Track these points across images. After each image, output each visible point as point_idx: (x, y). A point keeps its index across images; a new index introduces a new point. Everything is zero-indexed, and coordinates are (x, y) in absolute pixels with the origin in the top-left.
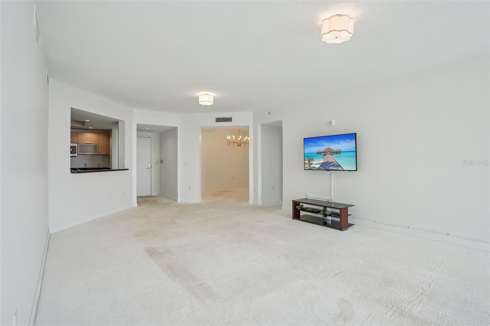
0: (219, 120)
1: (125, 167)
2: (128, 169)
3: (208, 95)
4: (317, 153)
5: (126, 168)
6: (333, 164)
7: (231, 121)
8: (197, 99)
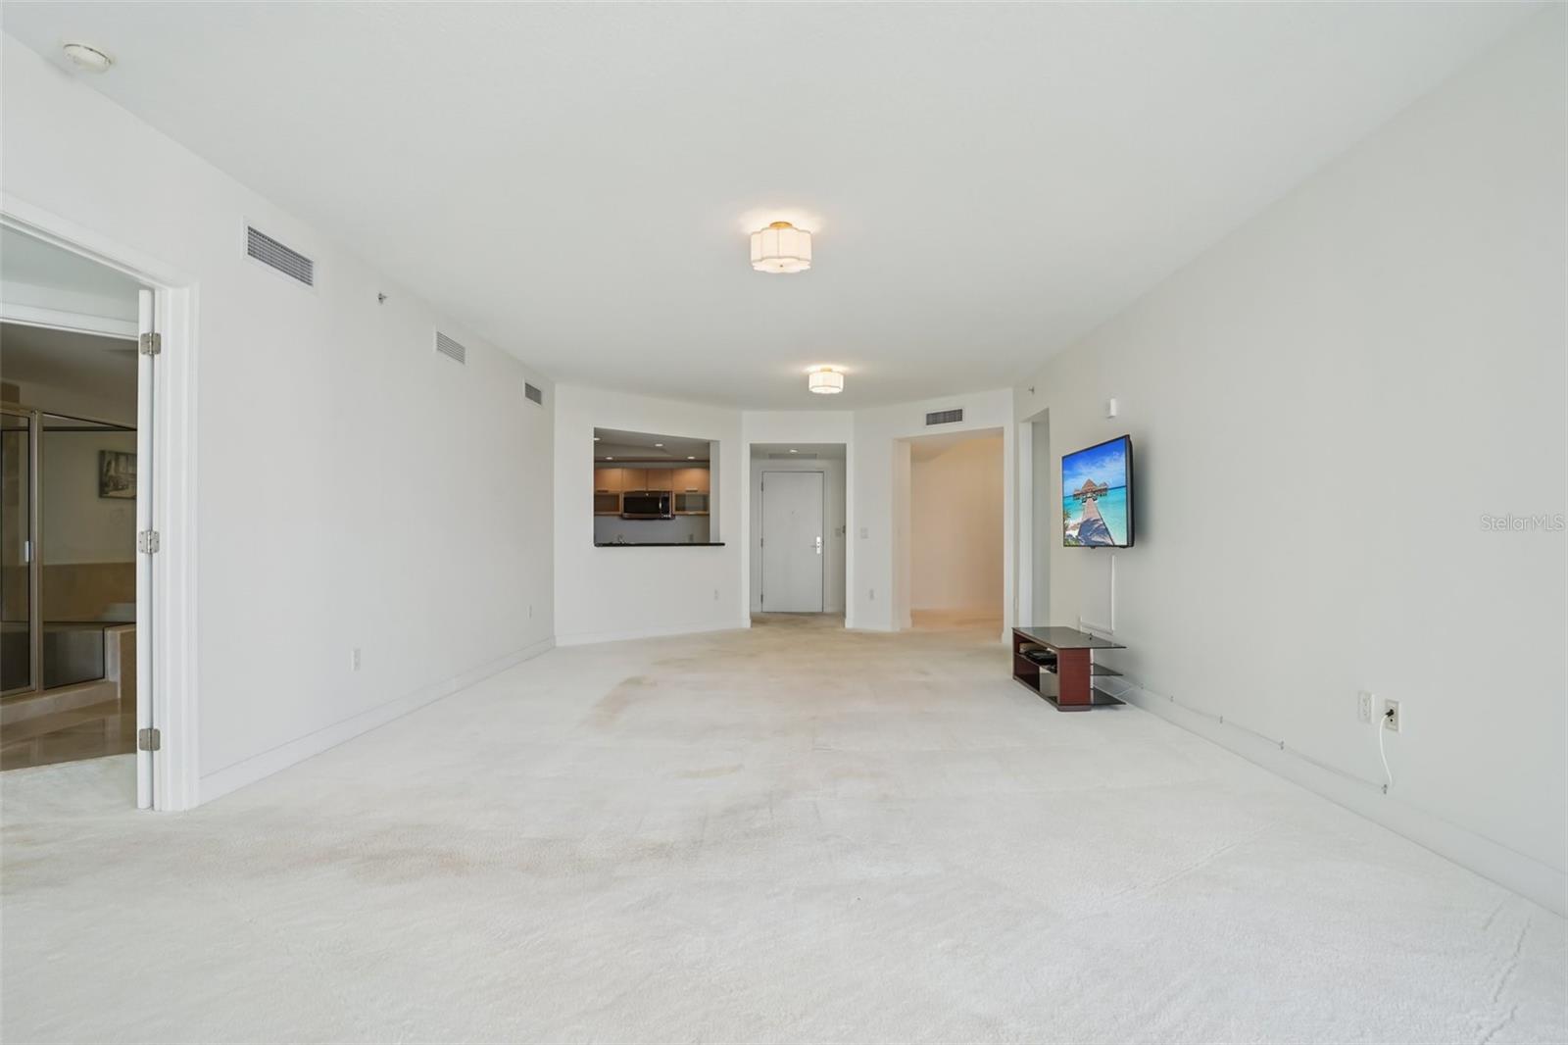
0: (934, 419)
1: (719, 539)
2: (723, 544)
3: (830, 370)
4: (1075, 495)
5: (721, 542)
6: (1096, 526)
7: (960, 419)
8: (806, 380)
